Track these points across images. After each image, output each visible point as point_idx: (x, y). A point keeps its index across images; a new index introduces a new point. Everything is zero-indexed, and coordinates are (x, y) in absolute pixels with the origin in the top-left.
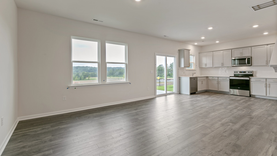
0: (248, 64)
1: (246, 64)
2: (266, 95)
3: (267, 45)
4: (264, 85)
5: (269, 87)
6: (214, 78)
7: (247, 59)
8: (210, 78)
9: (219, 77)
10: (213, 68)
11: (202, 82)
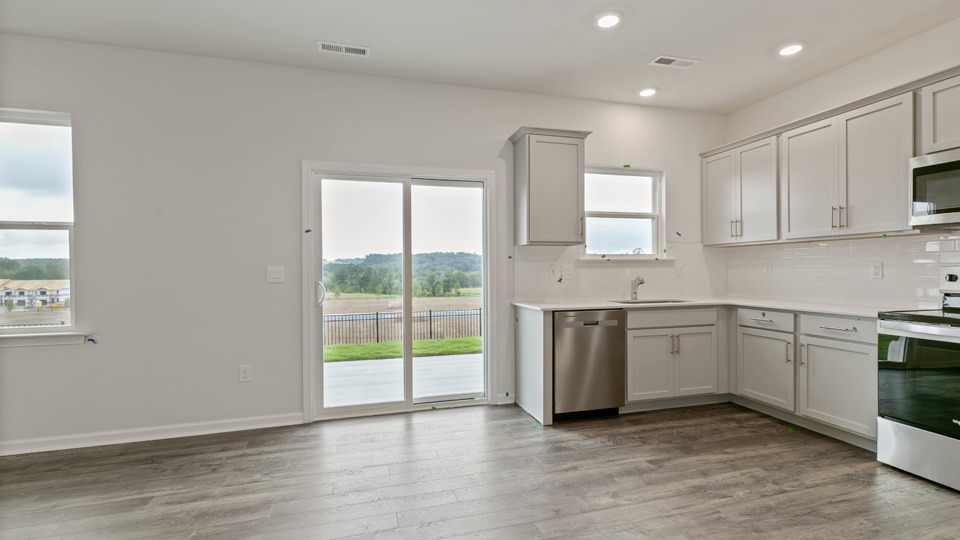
6: (769, 316)
8: (748, 317)
9: (802, 316)
10: (776, 245)
11: (673, 345)
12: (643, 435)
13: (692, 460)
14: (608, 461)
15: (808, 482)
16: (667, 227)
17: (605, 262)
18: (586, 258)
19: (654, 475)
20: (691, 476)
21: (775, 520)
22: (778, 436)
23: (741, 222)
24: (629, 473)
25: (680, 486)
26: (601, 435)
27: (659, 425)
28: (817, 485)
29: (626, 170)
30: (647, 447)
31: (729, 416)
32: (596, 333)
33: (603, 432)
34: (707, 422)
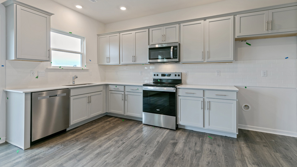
0: (174, 58)
1: (171, 58)
2: (204, 126)
3: (205, 19)
4: (200, 105)
5: (209, 109)
6: (118, 87)
7: (172, 48)
8: (112, 88)
9: (126, 86)
10: (119, 65)
11: (89, 100)
12: (77, 138)
13: (96, 142)
14: (61, 157)
15: (129, 137)
16: (86, 58)
17: (61, 69)
18: (51, 68)
19: (82, 155)
20: (96, 149)
21: (123, 155)
22: (120, 123)
23: (110, 58)
24: (70, 159)
25: (92, 156)
26: (58, 144)
27: (83, 131)
28: (132, 137)
29: (70, 34)
30: (79, 143)
31: (106, 120)
32: (57, 100)
33: (58, 143)
34: (100, 125)
